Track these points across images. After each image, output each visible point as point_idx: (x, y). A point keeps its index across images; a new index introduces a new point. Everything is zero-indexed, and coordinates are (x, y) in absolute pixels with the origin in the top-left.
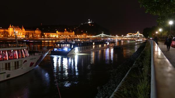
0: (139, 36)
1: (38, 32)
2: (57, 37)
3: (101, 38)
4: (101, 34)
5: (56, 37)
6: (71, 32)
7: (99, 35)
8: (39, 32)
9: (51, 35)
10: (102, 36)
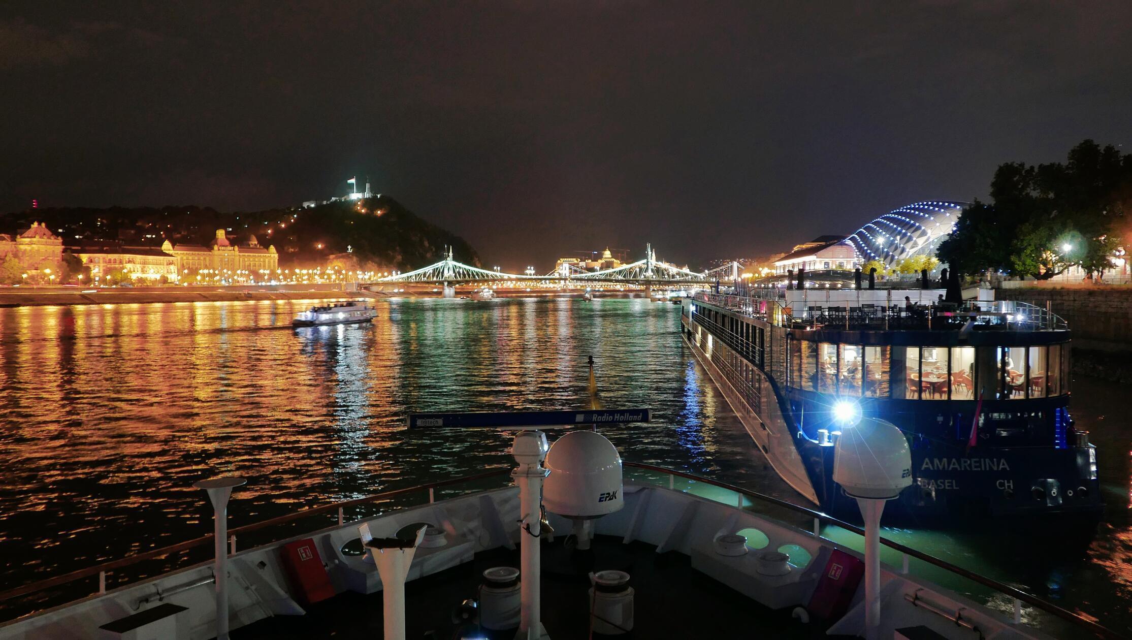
0: (649, 274)
1: (43, 248)
2: (174, 277)
3: (442, 283)
4: (440, 264)
5: (165, 280)
6: (254, 249)
7: (429, 269)
8: (50, 248)
9: (129, 266)
10: (446, 274)
